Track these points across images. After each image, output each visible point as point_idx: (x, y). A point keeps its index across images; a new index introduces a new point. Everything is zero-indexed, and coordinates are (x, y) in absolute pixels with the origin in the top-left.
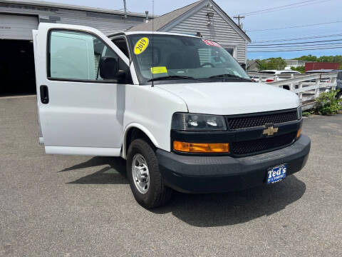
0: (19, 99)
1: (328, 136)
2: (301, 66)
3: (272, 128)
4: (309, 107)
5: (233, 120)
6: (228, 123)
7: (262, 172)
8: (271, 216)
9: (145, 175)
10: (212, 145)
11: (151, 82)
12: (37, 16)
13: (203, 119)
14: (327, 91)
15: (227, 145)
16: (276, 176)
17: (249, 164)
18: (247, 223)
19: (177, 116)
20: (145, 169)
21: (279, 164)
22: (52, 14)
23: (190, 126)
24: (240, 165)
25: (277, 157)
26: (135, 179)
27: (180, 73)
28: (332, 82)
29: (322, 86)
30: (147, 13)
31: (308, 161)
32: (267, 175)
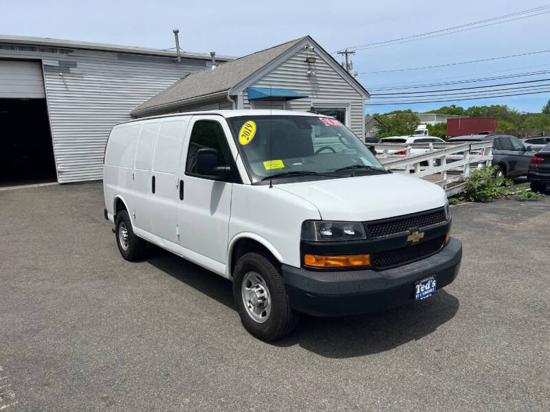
0: (13, 192)
1: (484, 233)
2: (441, 122)
3: (417, 232)
4: (457, 191)
5: (373, 225)
6: (368, 231)
7: (410, 287)
8: (420, 341)
9: (263, 298)
10: (351, 258)
11: (269, 181)
12: (39, 61)
13: (337, 227)
14: (480, 166)
15: (367, 256)
16: (425, 290)
17: (396, 277)
18: (393, 350)
19: (307, 225)
20: (262, 291)
21: (426, 277)
22: (64, 57)
23: (323, 236)
24: (384, 279)
25: (425, 268)
26: (247, 304)
27: (297, 165)
28: (486, 154)
29: (473, 161)
30: (213, 54)
31: (460, 270)
32: (415, 290)
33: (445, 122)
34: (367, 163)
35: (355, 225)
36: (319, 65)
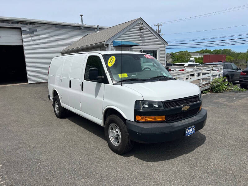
0: (8, 87)
1: (218, 107)
2: (201, 56)
3: (186, 106)
4: (207, 88)
5: (167, 103)
6: (164, 105)
7: (183, 130)
8: (188, 155)
9: (118, 135)
10: (156, 117)
11: (121, 83)
12: (20, 29)
13: (151, 104)
14: (217, 76)
15: (164, 116)
16: (190, 132)
17: (176, 126)
18: (176, 159)
19: (137, 103)
20: (117, 132)
21: (191, 126)
22: (31, 27)
23: (144, 107)
24: (171, 127)
26: (111, 138)
28: (220, 71)
29: (214, 74)
30: (98, 26)
32: (185, 132)
33: (203, 56)
34: (165, 75)
35: (158, 102)
36: (145, 31)
